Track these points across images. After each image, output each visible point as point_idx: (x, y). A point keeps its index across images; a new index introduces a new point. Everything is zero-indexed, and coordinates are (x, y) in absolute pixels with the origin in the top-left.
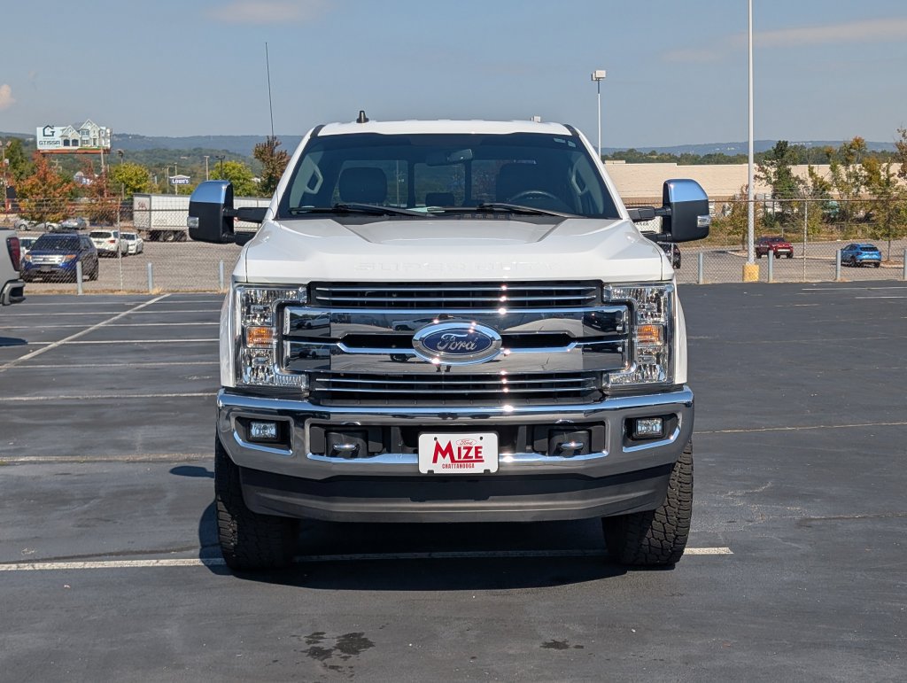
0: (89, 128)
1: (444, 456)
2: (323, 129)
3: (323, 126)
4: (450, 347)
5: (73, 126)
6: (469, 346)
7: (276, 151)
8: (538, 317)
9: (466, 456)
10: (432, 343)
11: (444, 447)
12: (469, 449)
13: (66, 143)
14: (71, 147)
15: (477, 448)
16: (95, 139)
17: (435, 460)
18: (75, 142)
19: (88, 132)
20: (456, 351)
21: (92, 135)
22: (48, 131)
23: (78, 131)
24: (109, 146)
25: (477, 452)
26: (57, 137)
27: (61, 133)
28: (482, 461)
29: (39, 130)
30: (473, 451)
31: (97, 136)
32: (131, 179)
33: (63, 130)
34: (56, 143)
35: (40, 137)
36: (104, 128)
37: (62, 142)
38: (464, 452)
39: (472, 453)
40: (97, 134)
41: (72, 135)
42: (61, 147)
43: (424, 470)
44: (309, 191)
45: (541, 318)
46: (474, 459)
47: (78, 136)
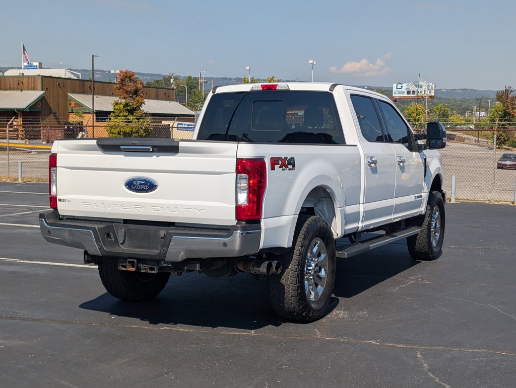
0: (422, 84)
5: (413, 83)
7: (510, 96)
13: (409, 92)
14: (411, 95)
16: (425, 90)
18: (414, 92)
19: (422, 86)
21: (423, 88)
22: (399, 86)
23: (416, 86)
24: (433, 94)
26: (404, 90)
27: (406, 87)
29: (395, 86)
31: (426, 89)
32: (414, 113)
33: (407, 85)
34: (404, 92)
35: (395, 90)
36: (431, 84)
37: (406, 92)
40: (426, 88)
41: (412, 88)
42: (406, 95)
47: (415, 89)
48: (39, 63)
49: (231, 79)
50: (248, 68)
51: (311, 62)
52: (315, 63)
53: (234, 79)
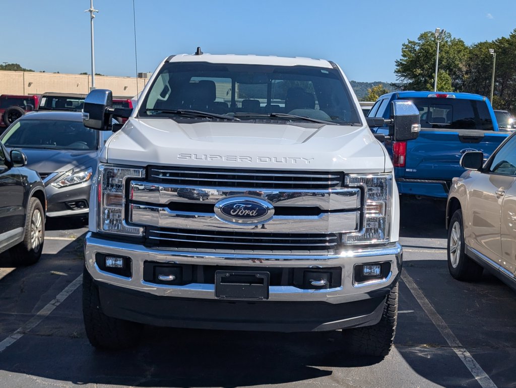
2: (174, 58)
3: (175, 56)
4: (240, 213)
6: (252, 213)
10: (227, 210)
20: (243, 216)
44: (162, 99)
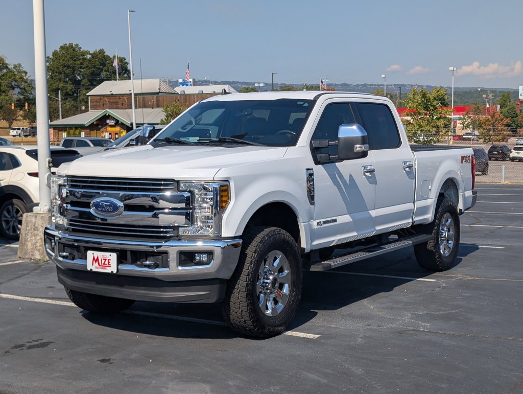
1: (96, 262)
4: (103, 209)
6: (110, 209)
8: (138, 196)
9: (104, 264)
10: (97, 206)
11: (96, 258)
12: (105, 260)
15: (108, 260)
17: (93, 265)
20: (105, 211)
25: (109, 262)
28: (111, 267)
30: (107, 261)
38: (103, 261)
39: (107, 262)
43: (89, 269)
45: (139, 197)
46: (107, 265)
48: (193, 79)
49: (337, 85)
50: (383, 76)
51: (451, 68)
52: (455, 70)
53: (340, 85)
